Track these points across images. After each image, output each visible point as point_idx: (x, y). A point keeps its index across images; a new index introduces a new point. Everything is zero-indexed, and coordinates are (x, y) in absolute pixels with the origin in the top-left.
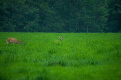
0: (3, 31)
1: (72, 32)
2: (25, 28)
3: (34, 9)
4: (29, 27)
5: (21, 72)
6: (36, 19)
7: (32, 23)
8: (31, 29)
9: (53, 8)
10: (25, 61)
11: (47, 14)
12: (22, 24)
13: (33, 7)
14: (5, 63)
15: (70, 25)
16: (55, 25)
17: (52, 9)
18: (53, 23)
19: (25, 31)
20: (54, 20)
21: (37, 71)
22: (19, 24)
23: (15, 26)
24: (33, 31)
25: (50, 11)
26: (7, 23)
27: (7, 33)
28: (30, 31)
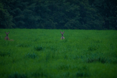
0: (45, 28)
1: (111, 29)
2: (66, 25)
3: (75, 6)
4: (70, 25)
5: (62, 69)
6: (77, 16)
7: (73, 21)
8: (72, 27)
9: (93, 5)
10: (66, 57)
11: (87, 12)
12: (63, 22)
13: (73, 4)
14: (46, 59)
15: (110, 22)
16: (95, 23)
17: (92, 7)
18: (94, 20)
19: (66, 28)
20: (94, 18)
21: (77, 67)
22: (60, 22)
23: (56, 23)
24: (74, 29)
25: (90, 9)
26: (49, 20)
27: (48, 30)
28: (71, 28)
